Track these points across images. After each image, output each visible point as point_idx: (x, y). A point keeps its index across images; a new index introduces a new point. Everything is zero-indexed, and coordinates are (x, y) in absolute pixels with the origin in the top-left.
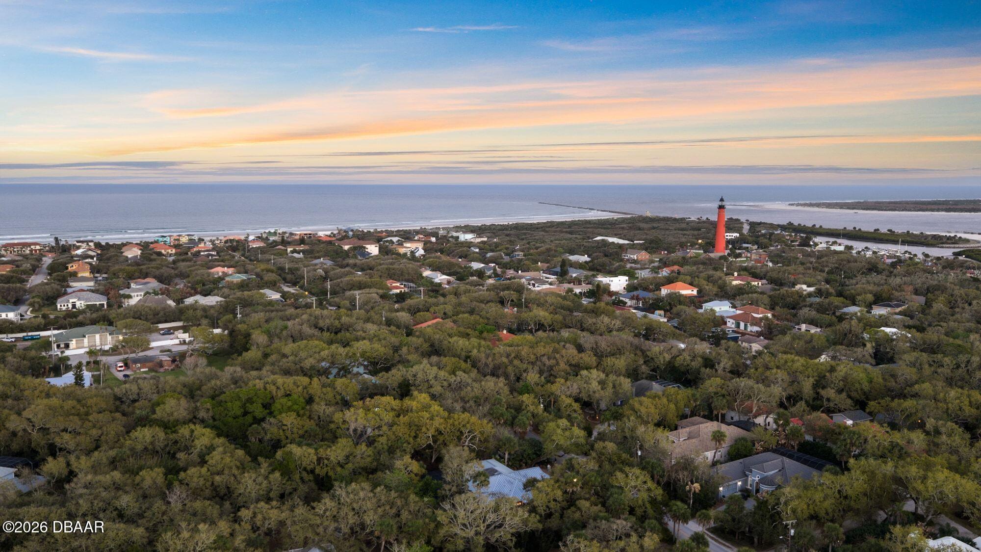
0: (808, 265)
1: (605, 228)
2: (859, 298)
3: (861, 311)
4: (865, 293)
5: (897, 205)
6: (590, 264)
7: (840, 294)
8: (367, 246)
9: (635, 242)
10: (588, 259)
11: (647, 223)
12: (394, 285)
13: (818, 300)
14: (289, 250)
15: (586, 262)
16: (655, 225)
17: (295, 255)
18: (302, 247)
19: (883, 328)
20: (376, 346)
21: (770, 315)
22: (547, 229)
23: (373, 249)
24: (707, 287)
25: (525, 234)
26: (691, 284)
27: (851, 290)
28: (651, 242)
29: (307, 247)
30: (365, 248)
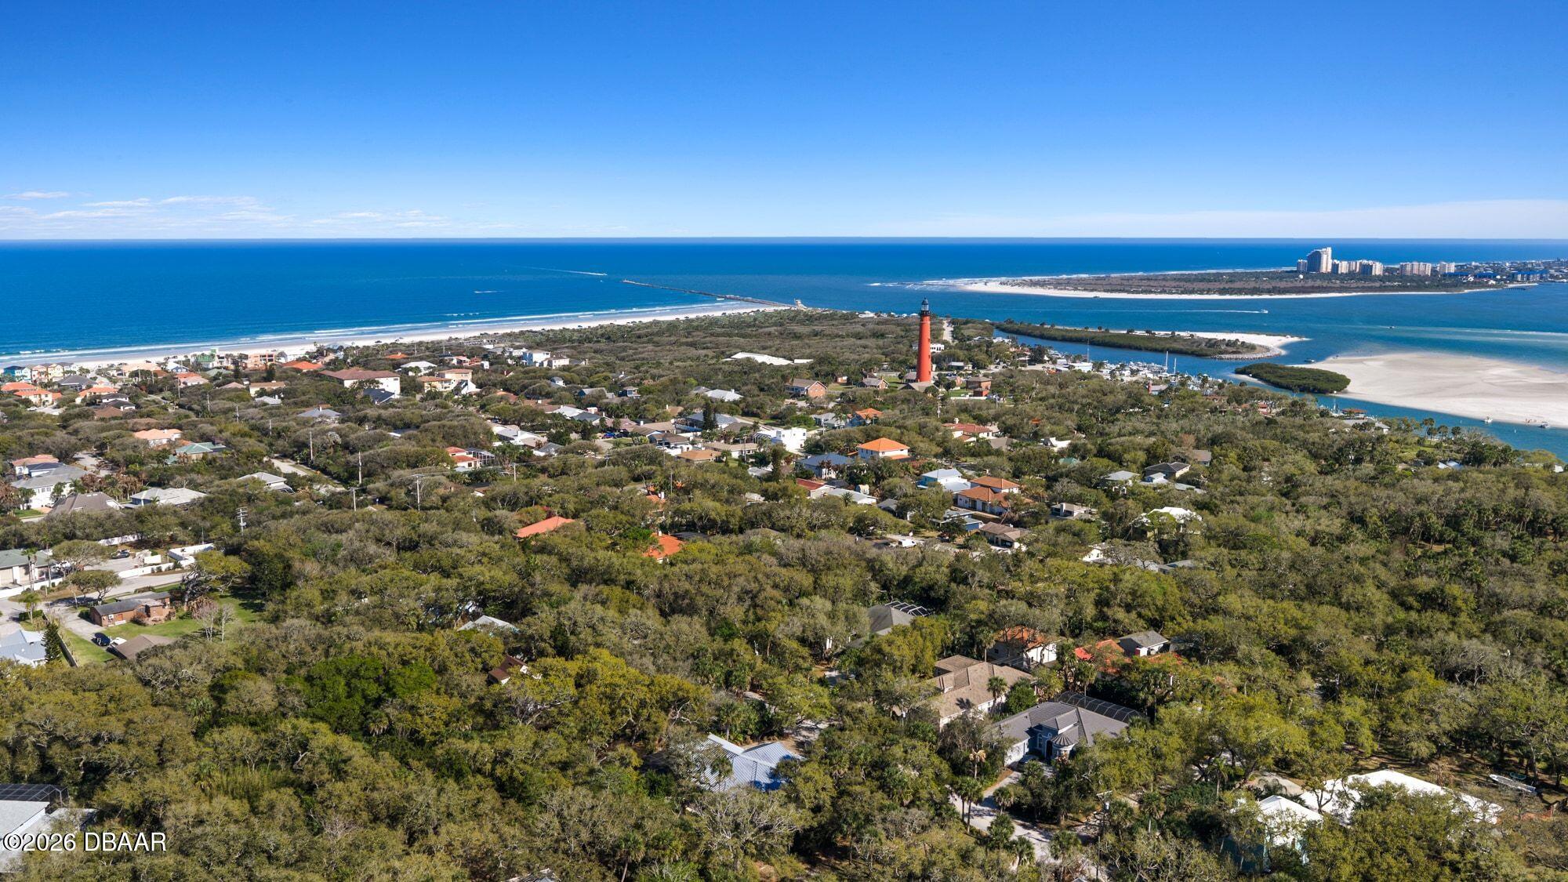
0: (1052, 401)
1: (744, 336)
2: (1127, 456)
3: (1133, 479)
4: (1135, 449)
5: (1152, 283)
6: (741, 405)
7: (1101, 453)
8: (381, 380)
9: (796, 361)
10: (737, 397)
11: (802, 323)
12: (457, 454)
13: (1075, 462)
14: (253, 391)
15: (735, 402)
16: (818, 328)
17: (266, 399)
18: (274, 385)
19: (1166, 510)
20: (497, 573)
21: (1016, 491)
22: (656, 339)
23: (391, 385)
24: (921, 445)
25: (624, 349)
26: (900, 441)
27: (1116, 443)
28: (821, 361)
29: (282, 385)
30: (378, 382)
